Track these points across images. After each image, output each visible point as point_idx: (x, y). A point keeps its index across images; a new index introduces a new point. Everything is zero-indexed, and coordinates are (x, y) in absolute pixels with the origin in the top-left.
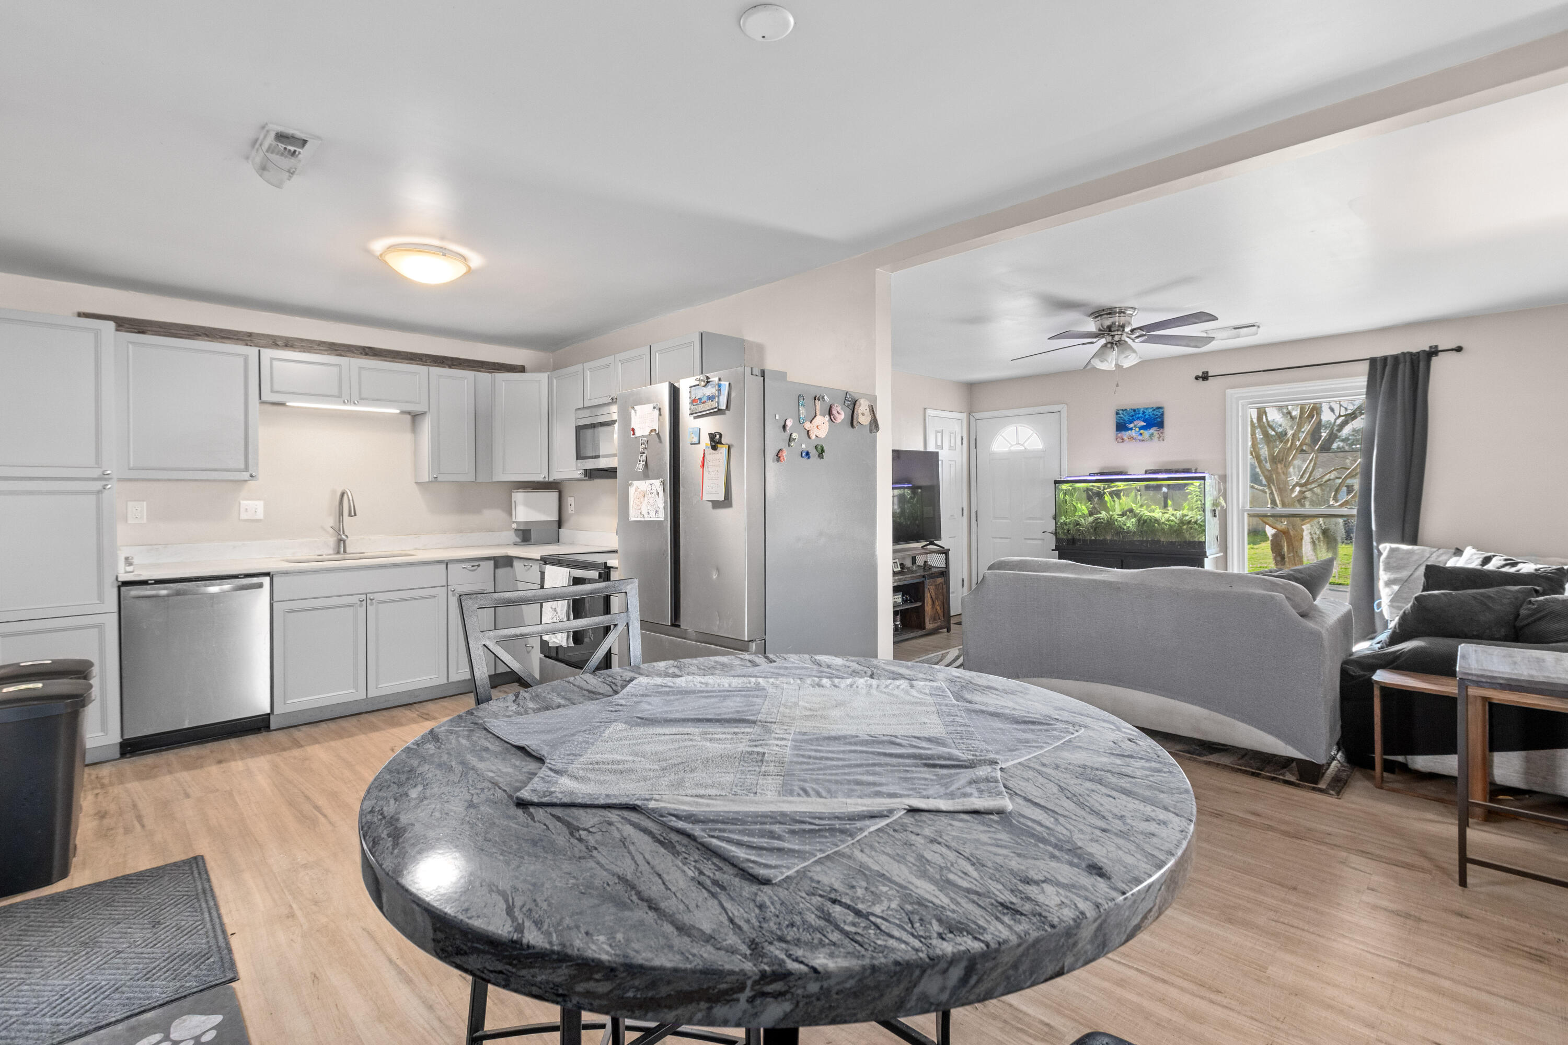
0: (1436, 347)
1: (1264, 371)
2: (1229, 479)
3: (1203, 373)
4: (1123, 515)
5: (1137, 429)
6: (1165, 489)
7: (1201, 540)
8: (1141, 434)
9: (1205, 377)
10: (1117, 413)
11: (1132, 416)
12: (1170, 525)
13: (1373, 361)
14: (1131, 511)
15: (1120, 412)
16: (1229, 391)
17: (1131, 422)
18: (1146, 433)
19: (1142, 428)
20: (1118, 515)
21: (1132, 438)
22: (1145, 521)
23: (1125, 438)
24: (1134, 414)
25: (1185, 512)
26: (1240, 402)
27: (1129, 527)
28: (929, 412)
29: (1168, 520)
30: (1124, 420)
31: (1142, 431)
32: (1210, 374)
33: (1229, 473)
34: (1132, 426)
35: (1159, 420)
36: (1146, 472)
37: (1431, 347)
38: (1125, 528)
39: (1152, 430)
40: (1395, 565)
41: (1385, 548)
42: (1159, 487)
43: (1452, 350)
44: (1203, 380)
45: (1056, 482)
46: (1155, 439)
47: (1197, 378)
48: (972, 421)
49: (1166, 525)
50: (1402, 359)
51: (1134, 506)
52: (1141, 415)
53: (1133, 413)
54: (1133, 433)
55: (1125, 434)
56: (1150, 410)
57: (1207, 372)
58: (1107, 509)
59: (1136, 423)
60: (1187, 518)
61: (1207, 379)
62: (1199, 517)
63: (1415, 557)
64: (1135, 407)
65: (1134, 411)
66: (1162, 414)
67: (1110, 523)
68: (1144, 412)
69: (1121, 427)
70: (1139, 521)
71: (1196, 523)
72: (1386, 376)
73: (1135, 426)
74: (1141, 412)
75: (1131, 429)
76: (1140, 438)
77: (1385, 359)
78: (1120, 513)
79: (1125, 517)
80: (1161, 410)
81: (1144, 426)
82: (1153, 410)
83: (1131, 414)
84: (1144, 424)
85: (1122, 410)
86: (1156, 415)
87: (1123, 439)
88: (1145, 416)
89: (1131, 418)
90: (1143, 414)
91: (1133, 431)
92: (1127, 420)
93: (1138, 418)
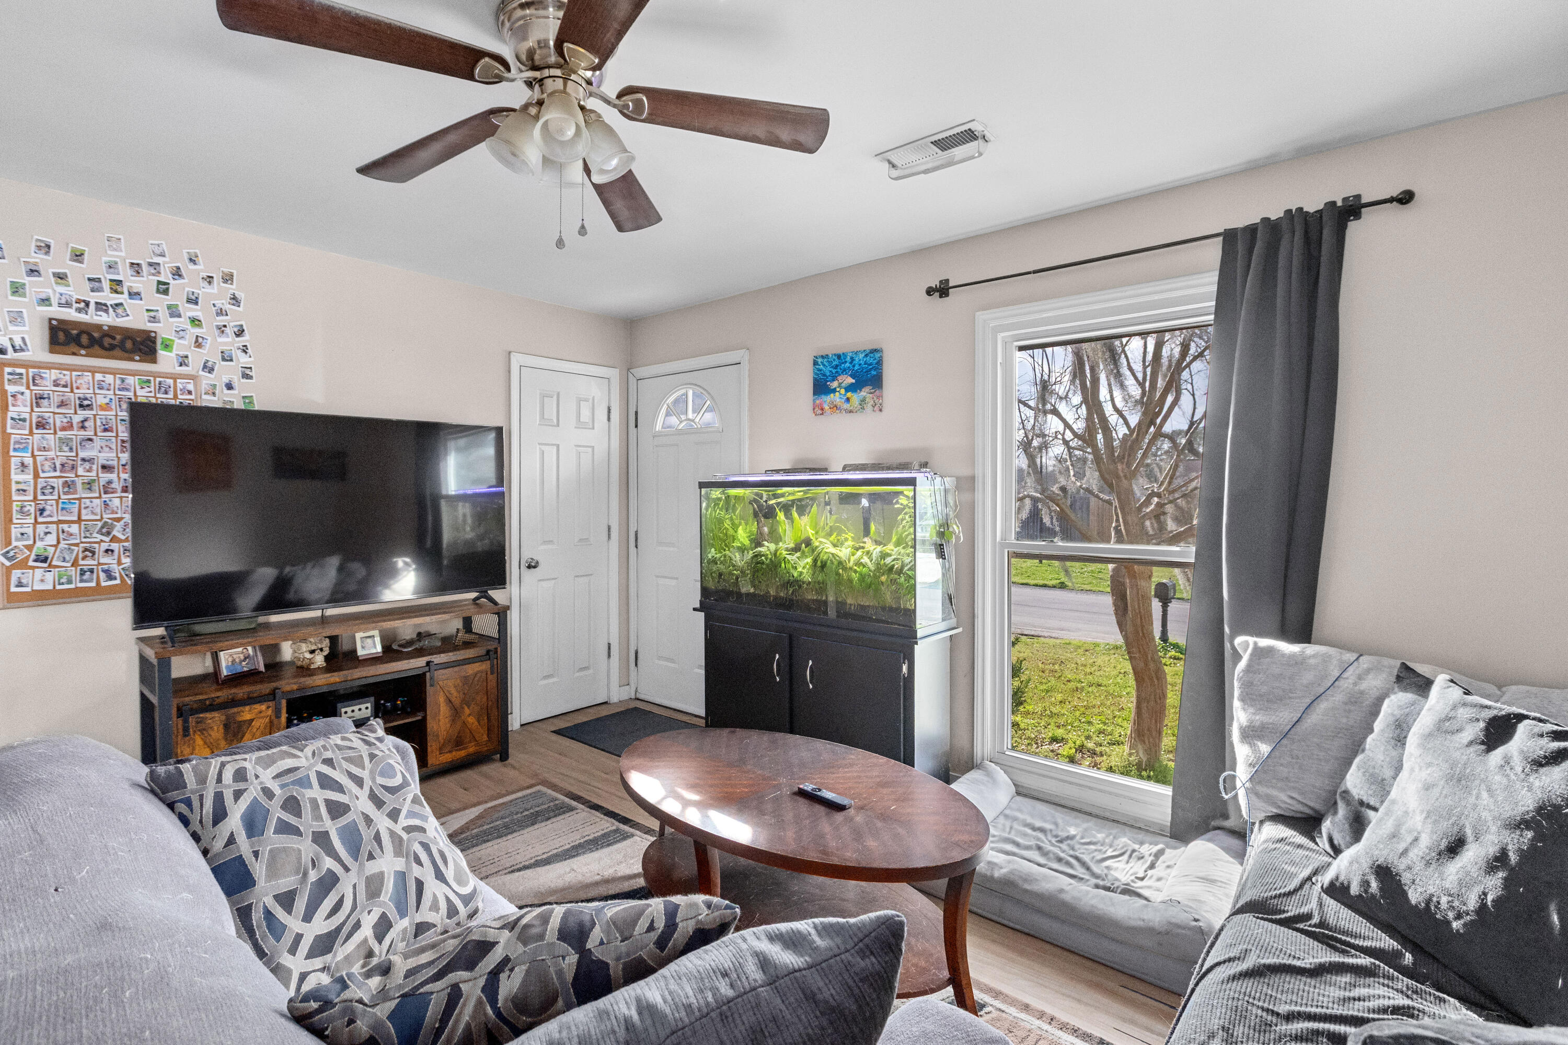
0: (1358, 197)
1: (1035, 272)
2: (979, 485)
3: (941, 282)
4: (797, 549)
5: (843, 391)
6: (865, 502)
7: (908, 606)
8: (848, 400)
9: (943, 290)
10: (815, 363)
11: (837, 366)
12: (861, 574)
13: (1229, 237)
14: (808, 542)
15: (820, 360)
16: (981, 316)
17: (834, 378)
18: (855, 398)
19: (849, 388)
20: (787, 550)
21: (835, 407)
22: (824, 565)
23: (826, 407)
24: (839, 363)
25: (890, 548)
26: (1000, 336)
27: (801, 573)
28: (517, 360)
29: (858, 563)
30: (824, 375)
31: (849, 394)
32: (951, 285)
33: (978, 473)
34: (835, 384)
35: (874, 373)
36: (845, 468)
37: (1345, 200)
38: (796, 575)
39: (864, 393)
40: (1264, 689)
41: (1245, 643)
42: (856, 497)
43: (1391, 200)
44: (941, 297)
45: (702, 485)
46: (869, 407)
47: (930, 291)
48: (632, 381)
49: (855, 572)
50: (1285, 226)
51: (811, 532)
52: (848, 365)
53: (837, 362)
54: (836, 398)
55: (828, 399)
56: (861, 356)
57: (947, 281)
58: (775, 537)
59: (841, 379)
60: (888, 560)
61: (947, 295)
62: (907, 560)
63: (1308, 677)
64: (840, 352)
65: (839, 357)
66: (880, 362)
67: (775, 564)
68: (852, 359)
69: (821, 387)
70: (815, 561)
71: (900, 572)
72: (1252, 265)
73: (840, 386)
74: (848, 359)
75: (834, 391)
76: (846, 406)
77: (1252, 230)
78: (792, 545)
79: (798, 554)
80: (877, 355)
81: (852, 384)
82: (866, 355)
83: (834, 363)
84: (854, 381)
85: (822, 357)
86: (870, 364)
87: (822, 409)
88: (854, 366)
89: (834, 371)
90: (851, 363)
91: (837, 394)
92: (828, 374)
93: (845, 370)
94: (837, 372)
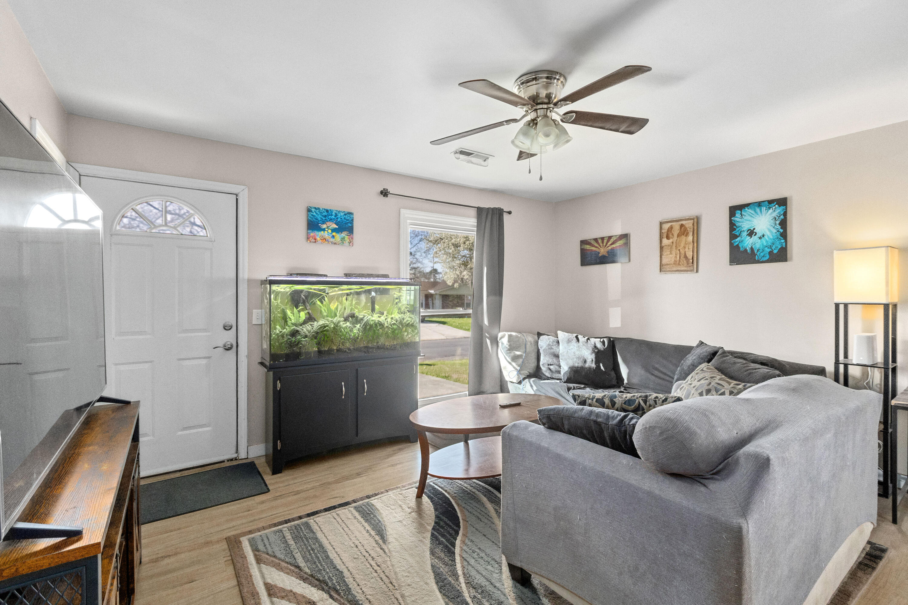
3: (384, 189)
4: (346, 320)
5: (330, 231)
7: (416, 340)
8: (333, 237)
10: (309, 211)
11: (325, 216)
13: (479, 209)
14: (355, 316)
15: (313, 210)
16: (404, 211)
17: (324, 223)
18: (338, 236)
19: (333, 230)
20: (339, 320)
21: (324, 239)
22: (371, 327)
23: (318, 239)
24: (328, 215)
27: (355, 333)
30: (317, 219)
31: (334, 234)
32: (388, 192)
34: (324, 226)
35: (349, 225)
36: (346, 275)
39: (344, 234)
43: (507, 212)
44: (384, 196)
46: (346, 243)
47: (382, 192)
51: (352, 310)
52: (333, 217)
53: (325, 214)
54: (325, 234)
55: (317, 234)
56: (342, 214)
59: (329, 224)
61: (387, 196)
64: (329, 209)
65: (327, 211)
66: (352, 220)
68: (336, 215)
69: (313, 225)
70: (365, 326)
73: (328, 227)
74: (334, 214)
75: (324, 230)
76: (332, 240)
78: (342, 318)
79: (348, 323)
80: (352, 216)
81: (336, 228)
82: (345, 215)
83: (324, 214)
84: (337, 227)
85: (315, 208)
86: (348, 220)
87: (315, 239)
88: (337, 218)
89: (324, 218)
90: (335, 216)
91: (326, 232)
92: (320, 219)
93: (331, 219)
94: (326, 219)
